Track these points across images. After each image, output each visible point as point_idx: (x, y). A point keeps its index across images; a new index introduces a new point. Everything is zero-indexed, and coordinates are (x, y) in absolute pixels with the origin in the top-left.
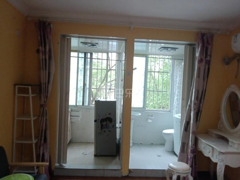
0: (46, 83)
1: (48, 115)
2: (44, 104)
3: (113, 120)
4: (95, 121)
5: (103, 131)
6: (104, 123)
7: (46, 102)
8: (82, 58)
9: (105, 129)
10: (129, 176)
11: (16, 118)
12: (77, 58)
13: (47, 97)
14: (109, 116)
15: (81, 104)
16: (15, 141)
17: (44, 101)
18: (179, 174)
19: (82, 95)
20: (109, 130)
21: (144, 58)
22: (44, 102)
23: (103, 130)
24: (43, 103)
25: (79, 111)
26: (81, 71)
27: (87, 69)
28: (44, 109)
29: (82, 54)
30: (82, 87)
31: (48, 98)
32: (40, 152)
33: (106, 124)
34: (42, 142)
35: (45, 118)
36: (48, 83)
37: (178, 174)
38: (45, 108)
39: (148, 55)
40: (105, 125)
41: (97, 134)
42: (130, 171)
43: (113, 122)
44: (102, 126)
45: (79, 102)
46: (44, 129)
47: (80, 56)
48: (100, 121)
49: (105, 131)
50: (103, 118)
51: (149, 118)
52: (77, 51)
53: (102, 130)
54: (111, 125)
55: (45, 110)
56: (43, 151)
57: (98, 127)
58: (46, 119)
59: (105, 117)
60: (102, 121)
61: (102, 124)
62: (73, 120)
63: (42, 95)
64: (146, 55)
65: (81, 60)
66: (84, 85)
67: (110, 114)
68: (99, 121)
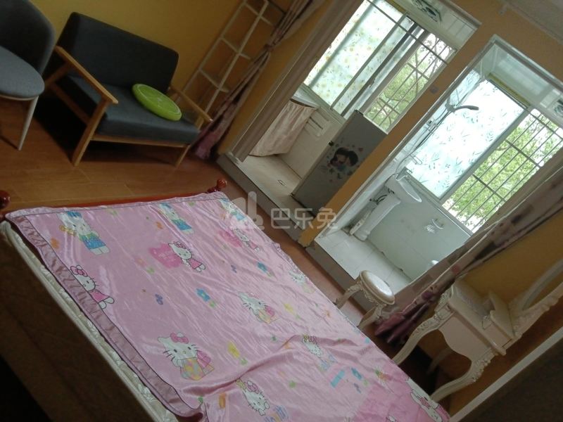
0: (295, 14)
1: (265, 65)
2: (271, 47)
3: (357, 164)
4: (331, 144)
5: (329, 169)
6: (341, 158)
7: (275, 44)
8: (404, 29)
9: (335, 168)
10: (306, 249)
11: (222, 38)
12: (395, 24)
13: (282, 37)
14: (357, 153)
15: (340, 112)
16: (200, 70)
17: (275, 40)
18: (364, 290)
19: (353, 97)
20: (338, 174)
21: (520, 110)
22: (274, 43)
23: (332, 167)
24: (270, 43)
25: (328, 120)
26: (384, 52)
27: (398, 56)
28: (264, 54)
29: (410, 22)
31: (282, 40)
32: (219, 110)
33: (342, 161)
34: (232, 99)
35: (258, 68)
36: (299, 17)
37: (362, 289)
38: (267, 54)
39: (534, 107)
40: (340, 162)
41: (319, 166)
42: (313, 244)
43: (354, 167)
44: (335, 159)
45: (339, 105)
46: (246, 82)
47: (402, 24)
48: (338, 148)
49: (332, 171)
50: (346, 147)
51: (432, 224)
52: (405, 10)
53: (329, 165)
54: (348, 168)
55: (265, 57)
56: (225, 112)
57: (328, 157)
58: (258, 71)
59: (350, 149)
60: (341, 151)
61: (337, 156)
62: (308, 127)
63: (278, 30)
64: (530, 105)
65: (399, 31)
66: (371, 81)
67: (361, 150)
68: (336, 149)
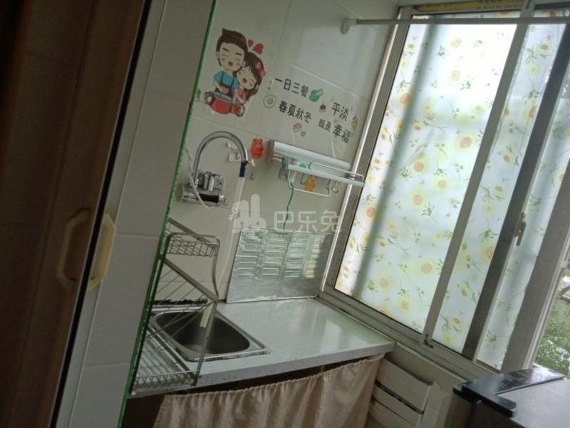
19: (477, 288)
25: (429, 383)
30: (493, 242)
